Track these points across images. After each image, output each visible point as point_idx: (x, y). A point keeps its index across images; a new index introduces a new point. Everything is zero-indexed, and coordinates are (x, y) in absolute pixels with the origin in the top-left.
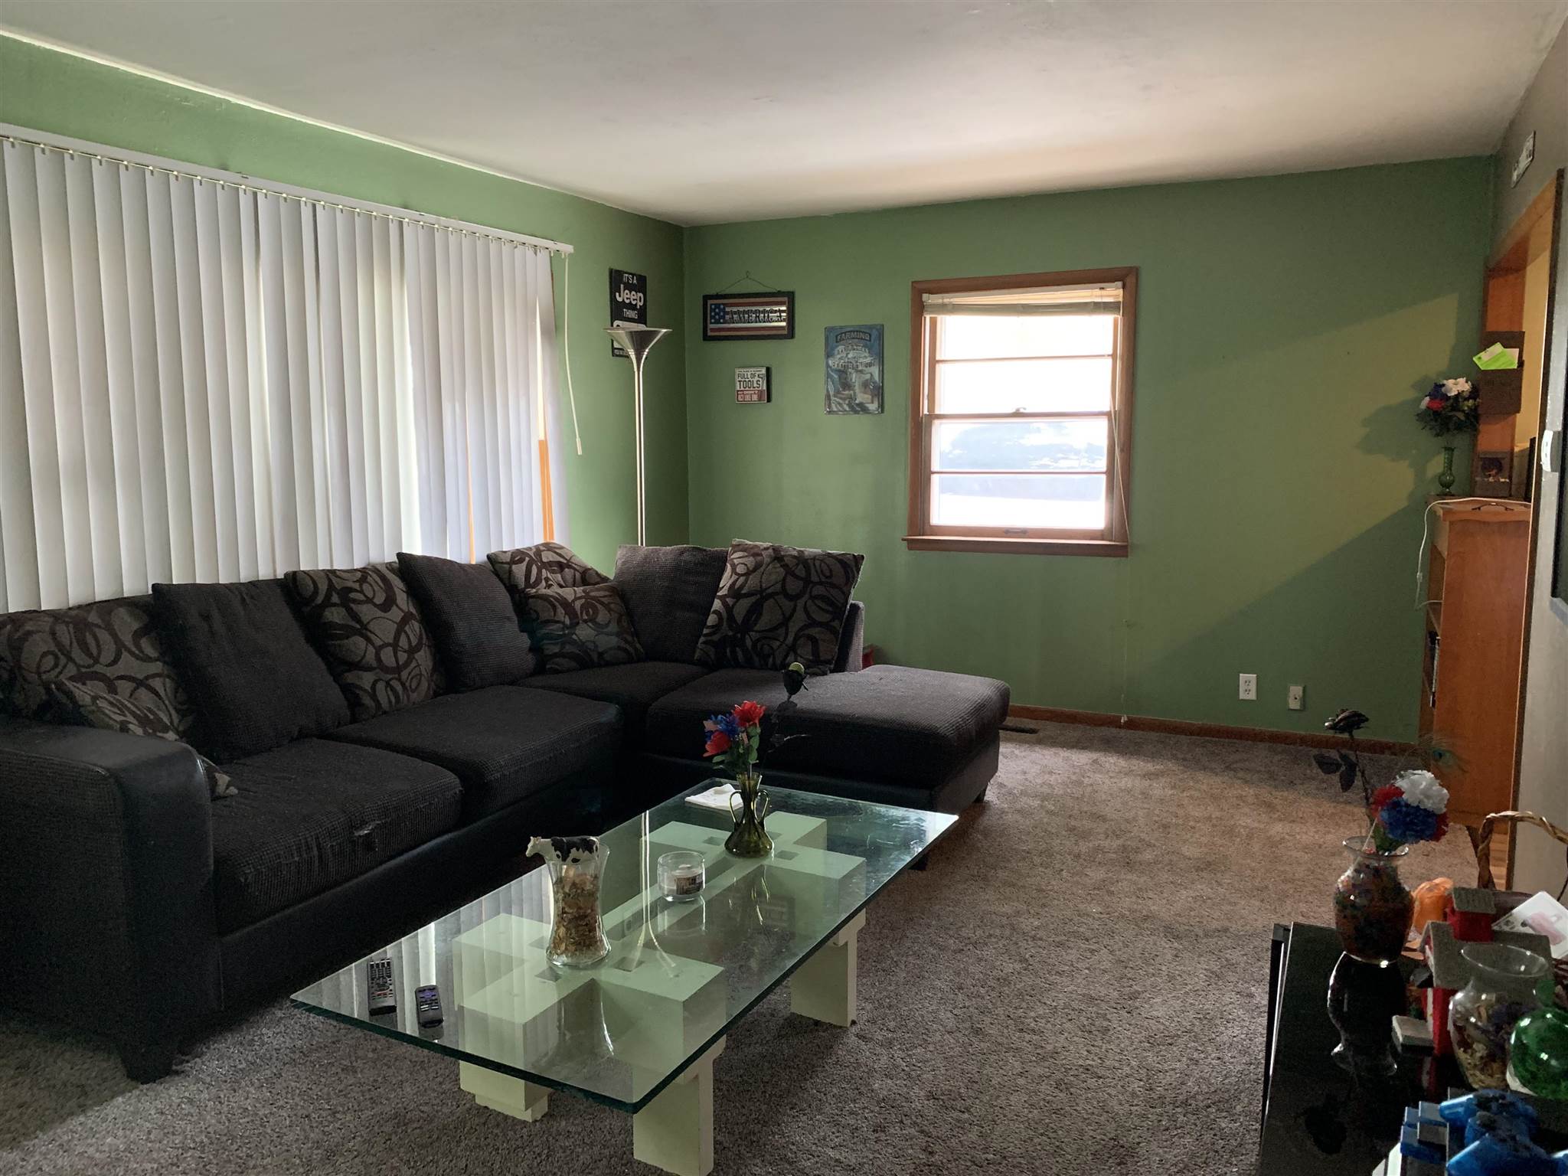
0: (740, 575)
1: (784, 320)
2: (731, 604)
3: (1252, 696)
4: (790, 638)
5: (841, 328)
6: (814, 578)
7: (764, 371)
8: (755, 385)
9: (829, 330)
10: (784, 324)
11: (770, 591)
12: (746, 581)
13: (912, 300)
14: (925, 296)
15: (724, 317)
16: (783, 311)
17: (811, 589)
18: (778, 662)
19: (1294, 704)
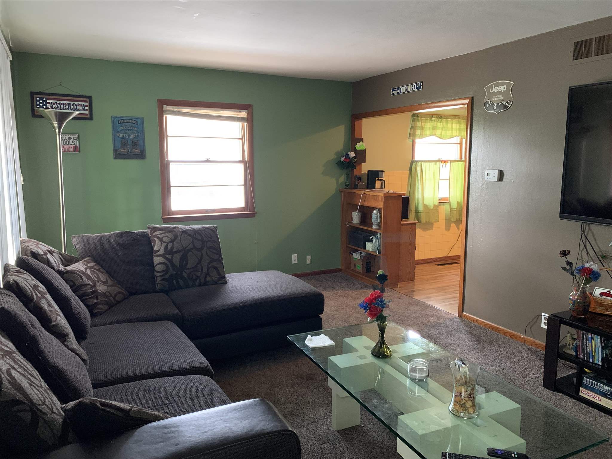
0: (168, 243)
1: (87, 110)
2: (170, 258)
3: (296, 262)
4: (205, 269)
5: (122, 117)
6: (205, 239)
7: (77, 136)
8: (71, 143)
9: (114, 118)
10: (87, 112)
11: (188, 248)
12: (173, 244)
13: (158, 107)
14: (165, 106)
15: (46, 105)
16: (86, 106)
17: (206, 244)
18: (203, 281)
19: (309, 262)
